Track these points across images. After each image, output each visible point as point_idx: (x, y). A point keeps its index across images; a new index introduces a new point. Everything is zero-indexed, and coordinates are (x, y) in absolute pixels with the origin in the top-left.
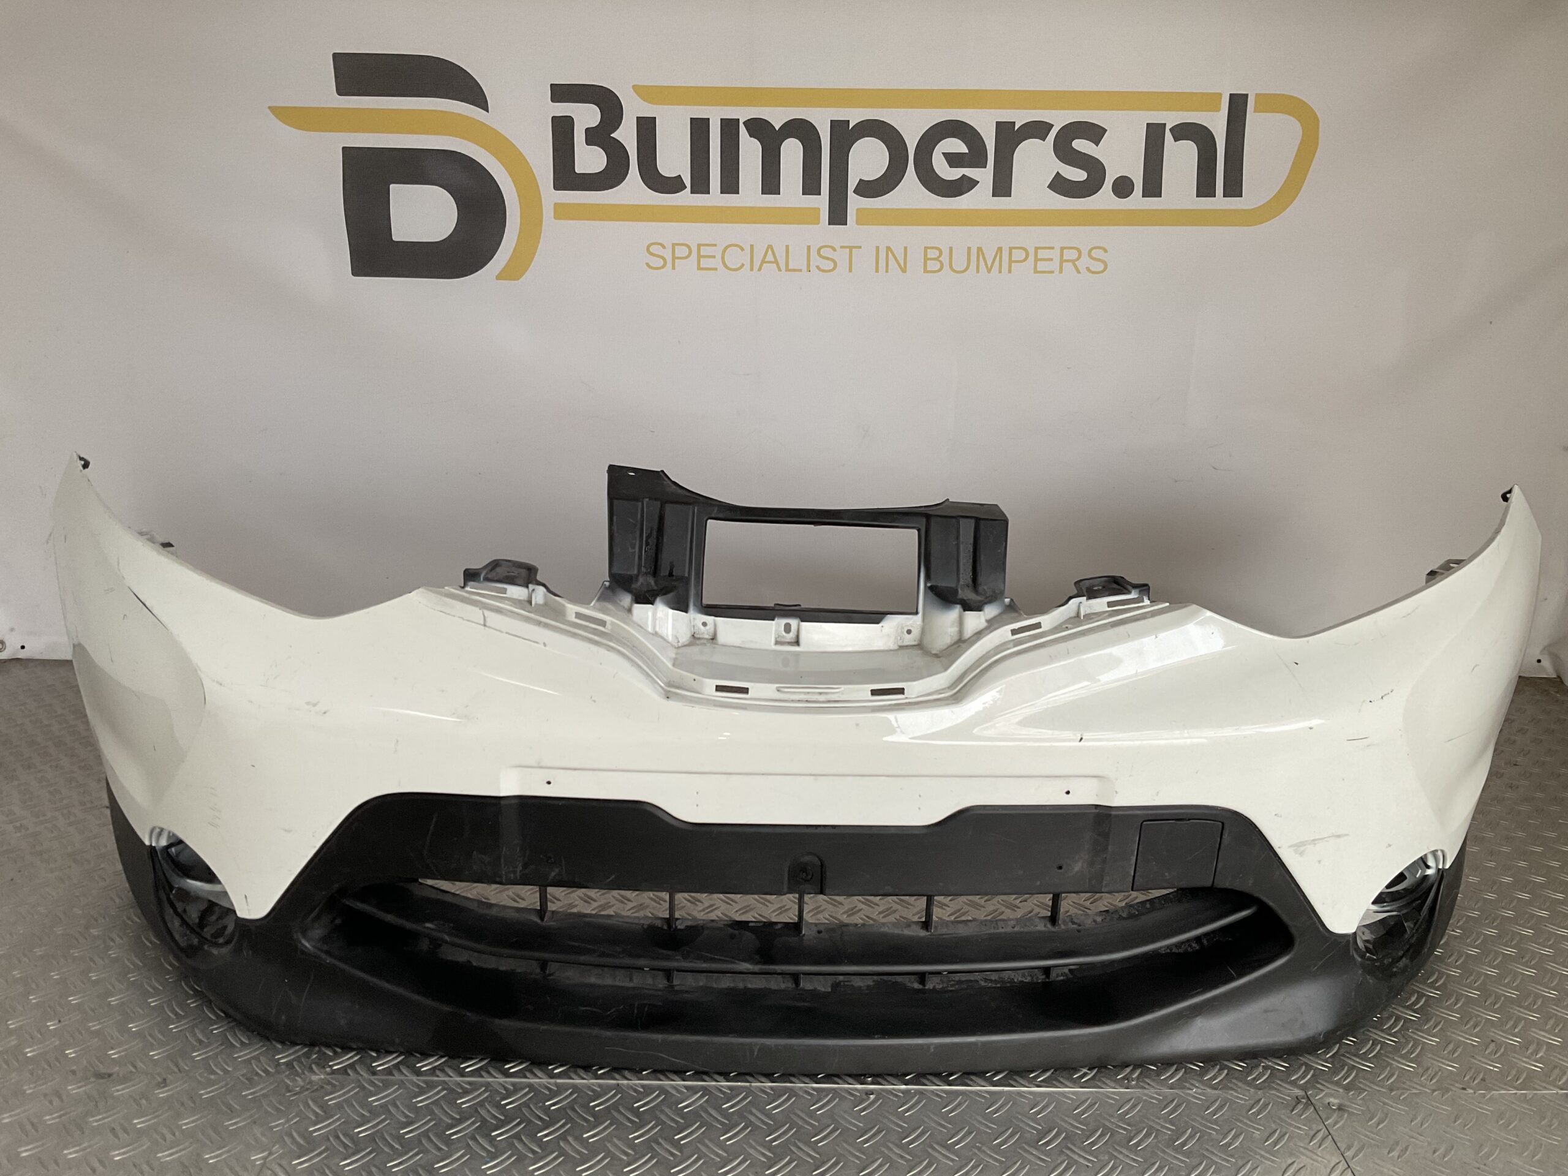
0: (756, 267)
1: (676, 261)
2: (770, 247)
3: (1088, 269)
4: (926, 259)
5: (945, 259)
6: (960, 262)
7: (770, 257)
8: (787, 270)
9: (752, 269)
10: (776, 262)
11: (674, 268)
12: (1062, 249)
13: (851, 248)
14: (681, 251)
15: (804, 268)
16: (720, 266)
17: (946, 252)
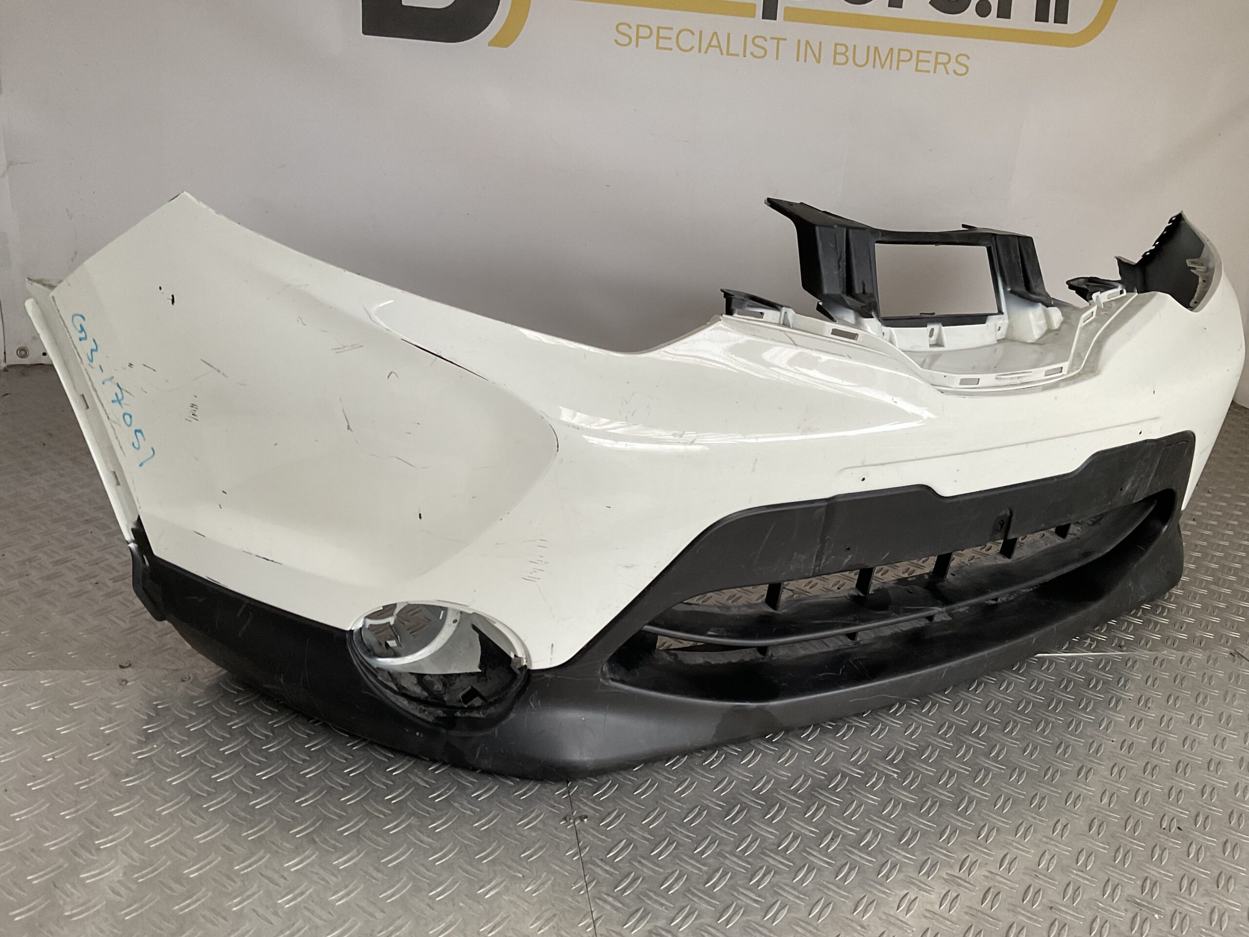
0: (703, 50)
1: (640, 40)
2: (715, 33)
3: (955, 72)
4: (836, 53)
5: (850, 54)
6: (861, 59)
7: (714, 42)
8: (728, 54)
9: (700, 51)
10: (719, 46)
11: (637, 46)
12: (937, 53)
13: (778, 39)
14: (644, 32)
15: (741, 54)
16: (675, 48)
17: (851, 49)
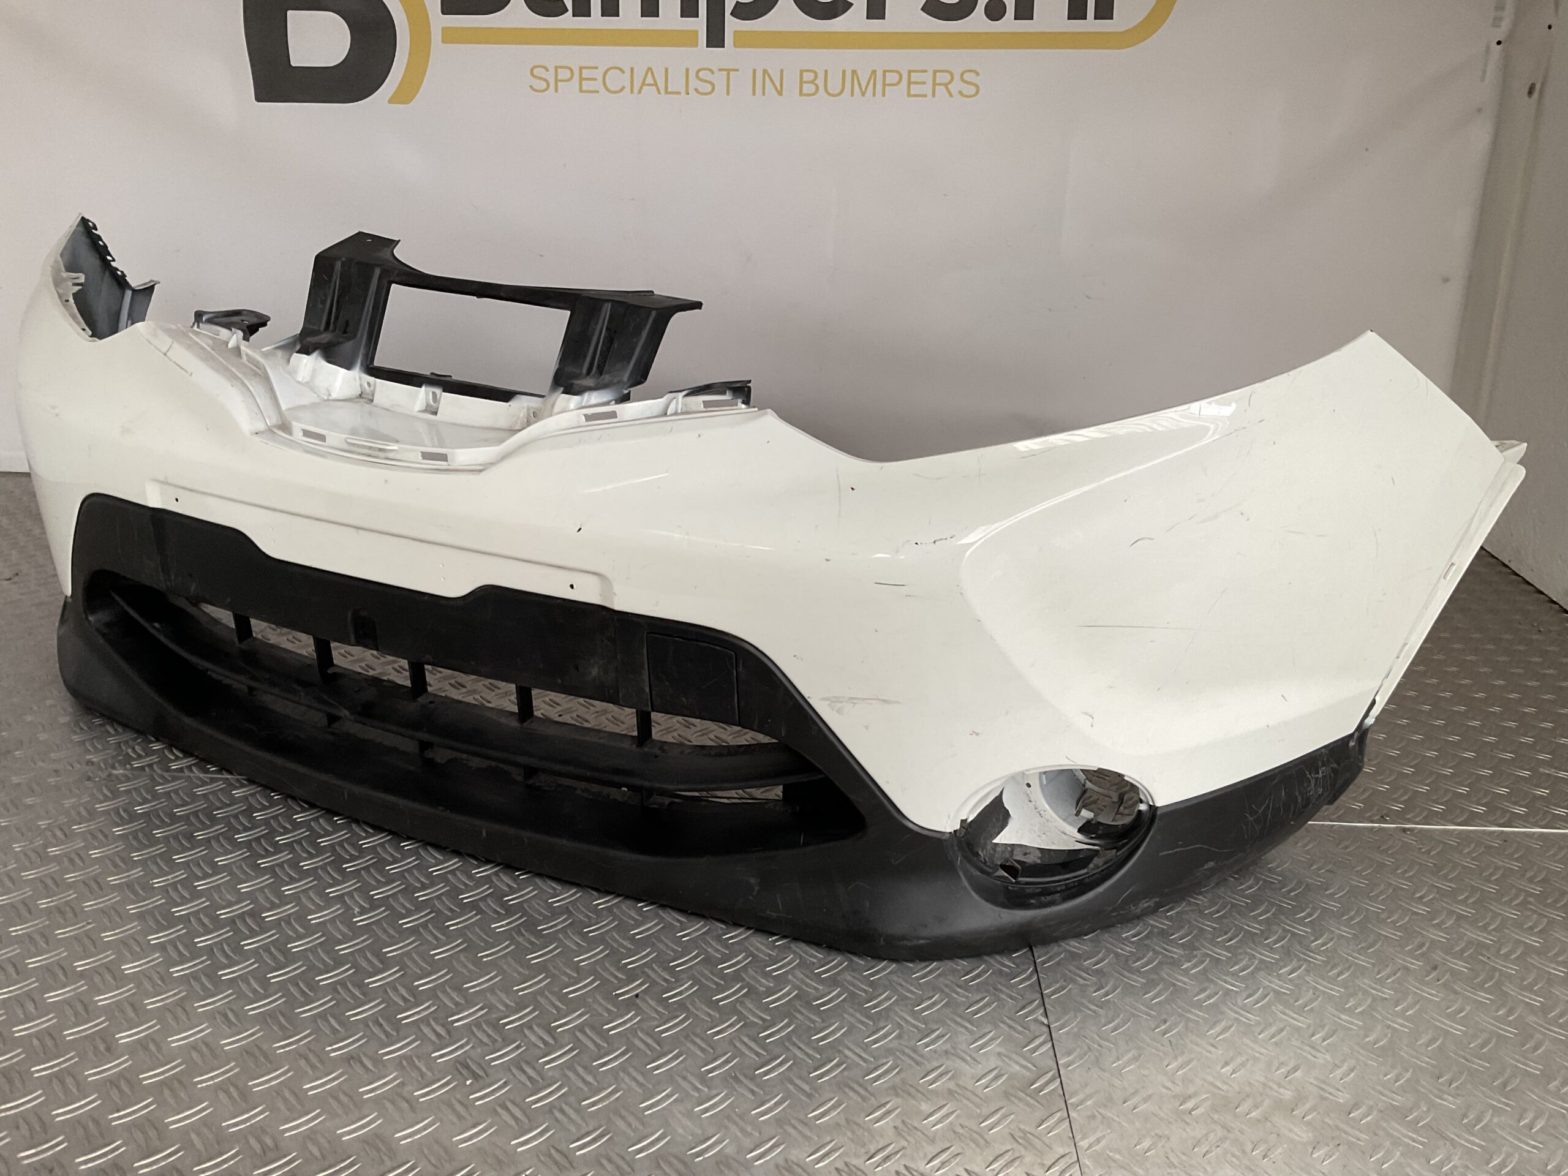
0: (636, 90)
1: (559, 83)
2: (650, 69)
3: (960, 93)
6: (834, 85)
7: (649, 80)
8: (667, 92)
9: (632, 92)
10: (656, 84)
11: (556, 90)
13: (728, 71)
14: (564, 74)
15: (683, 92)
16: (602, 89)
